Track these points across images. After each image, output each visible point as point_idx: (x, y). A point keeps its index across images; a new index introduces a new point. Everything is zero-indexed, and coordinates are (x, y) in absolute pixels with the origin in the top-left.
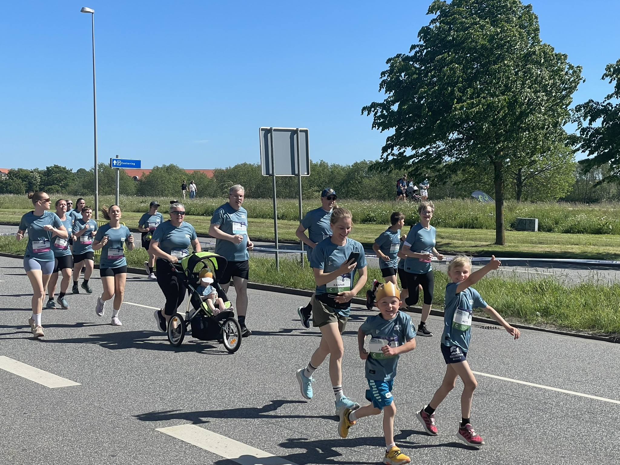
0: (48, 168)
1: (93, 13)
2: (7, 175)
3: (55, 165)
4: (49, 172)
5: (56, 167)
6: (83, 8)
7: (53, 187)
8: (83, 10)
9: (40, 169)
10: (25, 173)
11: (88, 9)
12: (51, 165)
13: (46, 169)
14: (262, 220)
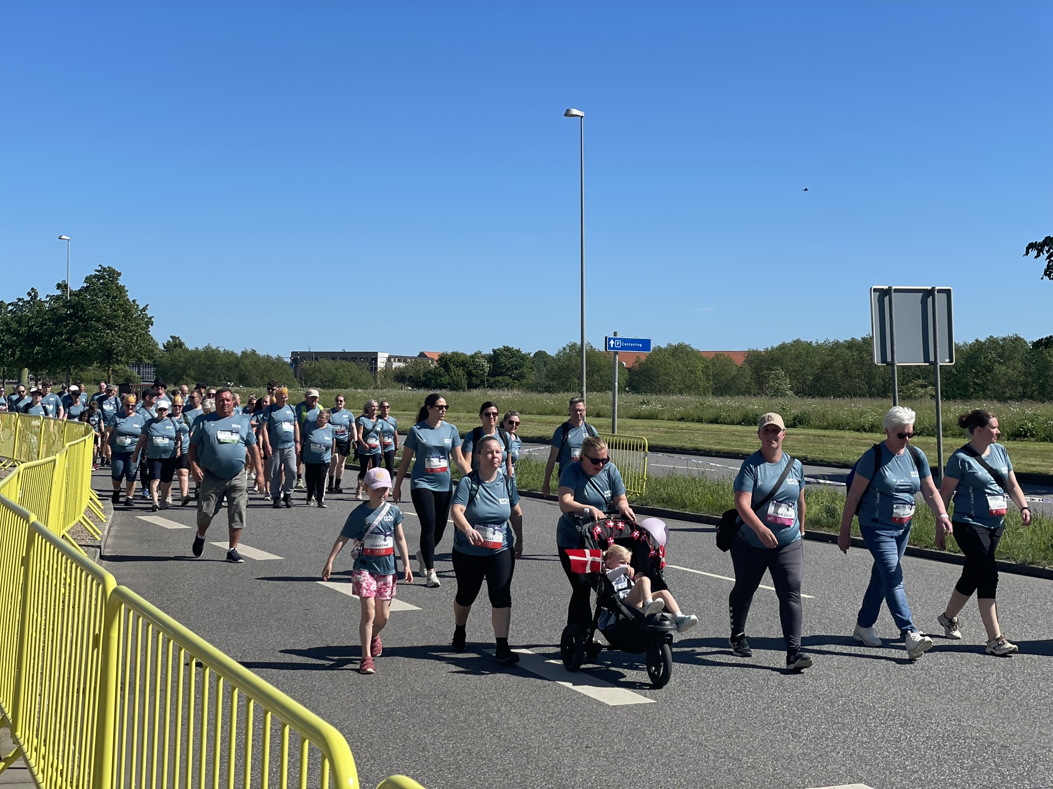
0: (494, 351)
1: (582, 117)
2: (437, 361)
3: (504, 347)
4: (495, 357)
5: (507, 349)
6: (568, 110)
7: (500, 378)
8: (568, 114)
9: (483, 353)
10: (462, 358)
11: (575, 112)
12: (499, 346)
13: (492, 353)
14: (839, 433)
